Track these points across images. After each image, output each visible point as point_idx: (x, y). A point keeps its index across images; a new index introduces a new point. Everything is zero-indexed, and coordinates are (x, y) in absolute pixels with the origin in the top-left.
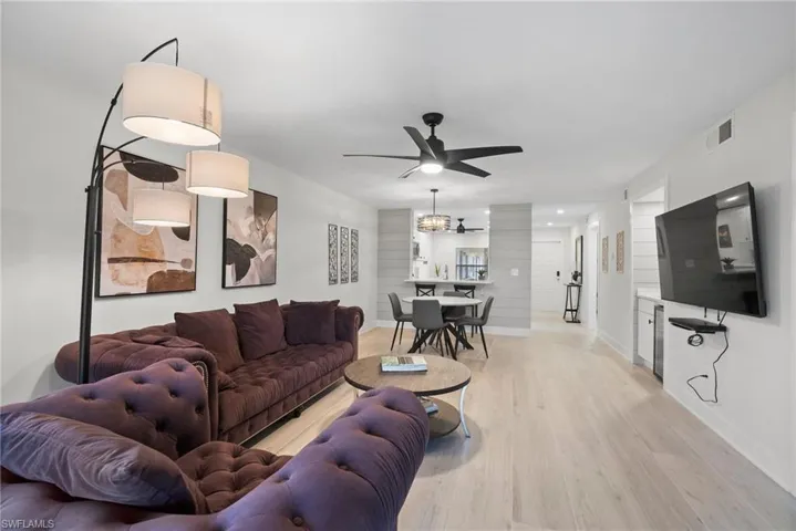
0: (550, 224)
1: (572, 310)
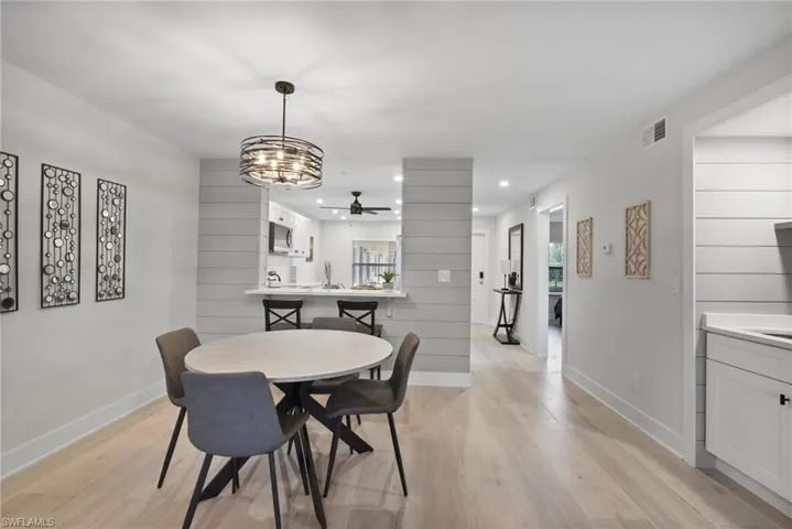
1: (506, 326)
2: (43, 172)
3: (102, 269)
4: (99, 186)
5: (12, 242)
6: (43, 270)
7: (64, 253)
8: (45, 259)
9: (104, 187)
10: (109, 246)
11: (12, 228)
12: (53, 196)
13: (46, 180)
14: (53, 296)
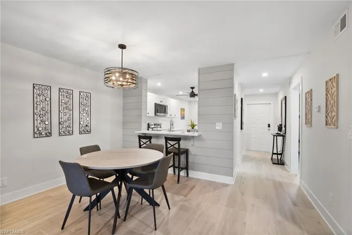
0: (261, 90)
1: (277, 154)
2: (59, 91)
3: (82, 123)
4: (80, 94)
5: (49, 114)
6: (60, 123)
7: (67, 118)
8: (60, 119)
9: (82, 94)
10: (84, 115)
11: (49, 109)
12: (63, 98)
13: (60, 93)
14: (63, 132)
